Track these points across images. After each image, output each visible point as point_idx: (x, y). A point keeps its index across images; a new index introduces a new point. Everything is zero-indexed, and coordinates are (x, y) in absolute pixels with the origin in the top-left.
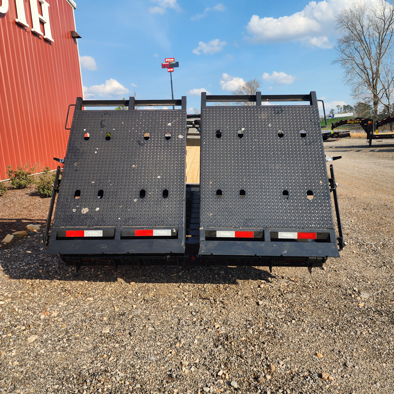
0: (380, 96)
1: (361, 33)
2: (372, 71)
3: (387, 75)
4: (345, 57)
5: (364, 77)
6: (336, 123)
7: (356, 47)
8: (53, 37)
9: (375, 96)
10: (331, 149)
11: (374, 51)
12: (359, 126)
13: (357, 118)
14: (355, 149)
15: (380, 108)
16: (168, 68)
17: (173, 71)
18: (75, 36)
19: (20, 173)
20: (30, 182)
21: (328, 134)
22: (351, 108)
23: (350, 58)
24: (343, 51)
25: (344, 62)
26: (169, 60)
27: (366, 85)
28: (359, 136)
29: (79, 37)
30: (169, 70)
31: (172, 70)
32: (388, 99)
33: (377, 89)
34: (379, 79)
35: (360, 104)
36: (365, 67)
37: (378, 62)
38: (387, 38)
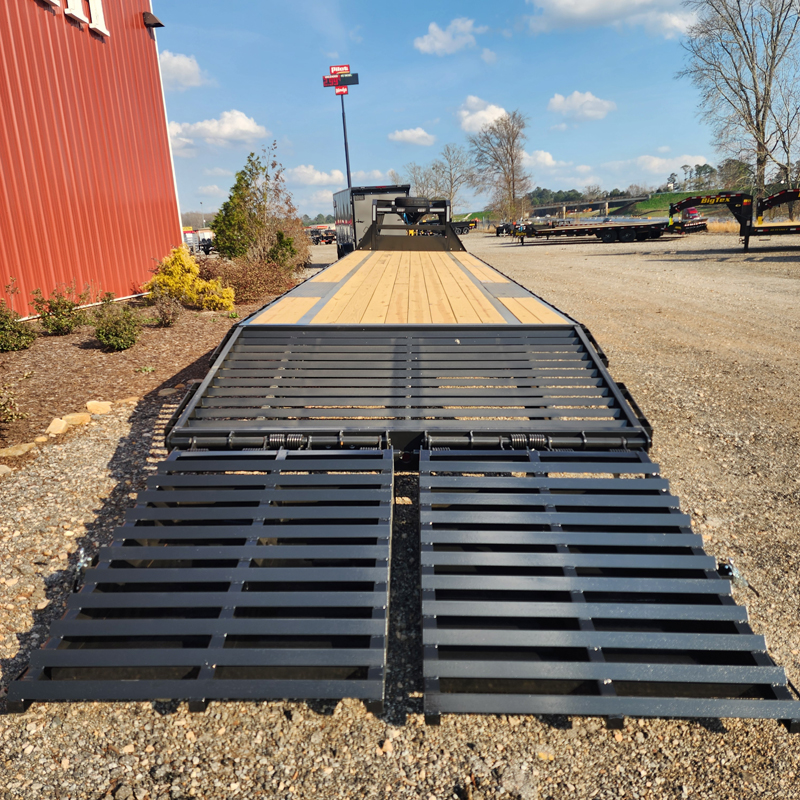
0: (770, 146)
1: (736, 13)
2: (756, 94)
3: (786, 104)
4: (701, 64)
5: (739, 107)
6: (680, 204)
7: (724, 44)
8: (109, 26)
9: (761, 146)
10: (667, 257)
11: (761, 51)
12: (725, 208)
13: (721, 194)
14: (715, 255)
15: (771, 171)
16: (337, 87)
17: (347, 93)
18: (150, 24)
19: (59, 304)
20: (79, 322)
21: (662, 225)
22: (712, 171)
23: (712, 67)
24: (697, 52)
25: (699, 74)
26: (338, 69)
27: (744, 123)
28: (723, 230)
29: (159, 25)
30: (338, 90)
31: (344, 90)
32: (788, 153)
33: (766, 131)
34: (769, 112)
35: (730, 163)
36: (741, 85)
37: (768, 76)
38: (789, 24)
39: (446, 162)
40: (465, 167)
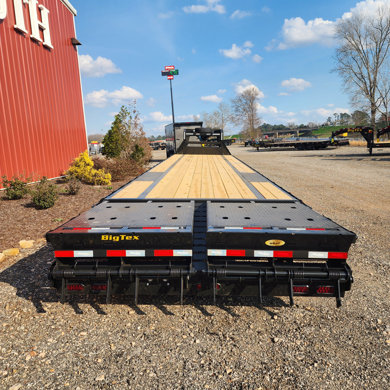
0: (377, 104)
1: (359, 43)
2: (370, 79)
3: (385, 84)
4: (343, 66)
5: (362, 86)
6: (337, 132)
7: (353, 57)
8: (53, 44)
9: (373, 104)
10: (331, 158)
11: (371, 60)
12: (360, 134)
13: (357, 127)
14: (356, 157)
15: (378, 116)
16: (168, 76)
17: (173, 79)
18: (75, 43)
19: (15, 183)
20: (26, 192)
21: (327, 142)
22: (348, 116)
23: (348, 68)
24: (340, 61)
25: (342, 71)
26: (169, 68)
27: (364, 93)
28: (358, 145)
29: (79, 44)
30: (169, 78)
31: (172, 77)
32: (386, 108)
33: (375, 98)
34: (376, 88)
35: (357, 112)
36: (362, 76)
37: (375, 72)
38: (385, 47)
39: (220, 111)
40: (229, 114)
